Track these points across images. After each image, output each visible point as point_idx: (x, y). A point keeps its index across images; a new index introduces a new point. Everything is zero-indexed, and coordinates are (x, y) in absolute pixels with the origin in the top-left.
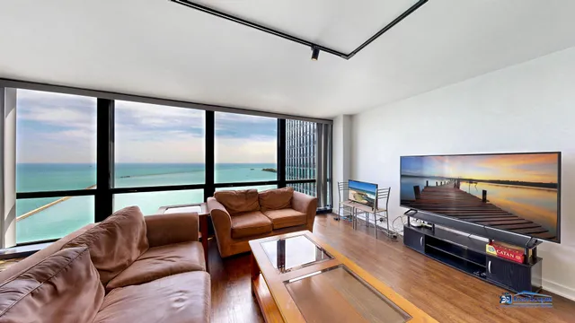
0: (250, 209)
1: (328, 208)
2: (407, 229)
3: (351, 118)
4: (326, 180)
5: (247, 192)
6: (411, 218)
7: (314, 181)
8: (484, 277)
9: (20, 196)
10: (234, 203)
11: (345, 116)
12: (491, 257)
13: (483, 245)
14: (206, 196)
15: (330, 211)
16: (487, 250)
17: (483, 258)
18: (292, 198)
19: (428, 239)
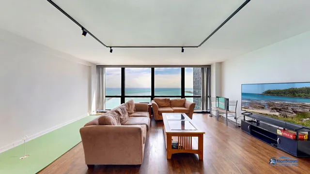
0: (166, 106)
1: (209, 111)
2: (243, 122)
3: (220, 64)
4: (207, 97)
5: (165, 99)
6: (246, 117)
7: (200, 97)
8: (276, 146)
9: (106, 97)
10: (160, 103)
11: (217, 63)
12: (279, 136)
13: (275, 130)
14: (151, 100)
15: (209, 113)
16: (278, 132)
17: (276, 136)
18: (185, 103)
19: (252, 127)
